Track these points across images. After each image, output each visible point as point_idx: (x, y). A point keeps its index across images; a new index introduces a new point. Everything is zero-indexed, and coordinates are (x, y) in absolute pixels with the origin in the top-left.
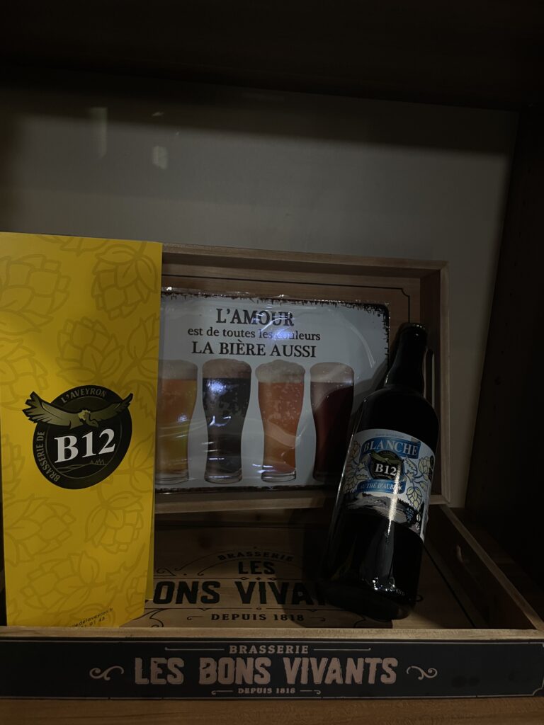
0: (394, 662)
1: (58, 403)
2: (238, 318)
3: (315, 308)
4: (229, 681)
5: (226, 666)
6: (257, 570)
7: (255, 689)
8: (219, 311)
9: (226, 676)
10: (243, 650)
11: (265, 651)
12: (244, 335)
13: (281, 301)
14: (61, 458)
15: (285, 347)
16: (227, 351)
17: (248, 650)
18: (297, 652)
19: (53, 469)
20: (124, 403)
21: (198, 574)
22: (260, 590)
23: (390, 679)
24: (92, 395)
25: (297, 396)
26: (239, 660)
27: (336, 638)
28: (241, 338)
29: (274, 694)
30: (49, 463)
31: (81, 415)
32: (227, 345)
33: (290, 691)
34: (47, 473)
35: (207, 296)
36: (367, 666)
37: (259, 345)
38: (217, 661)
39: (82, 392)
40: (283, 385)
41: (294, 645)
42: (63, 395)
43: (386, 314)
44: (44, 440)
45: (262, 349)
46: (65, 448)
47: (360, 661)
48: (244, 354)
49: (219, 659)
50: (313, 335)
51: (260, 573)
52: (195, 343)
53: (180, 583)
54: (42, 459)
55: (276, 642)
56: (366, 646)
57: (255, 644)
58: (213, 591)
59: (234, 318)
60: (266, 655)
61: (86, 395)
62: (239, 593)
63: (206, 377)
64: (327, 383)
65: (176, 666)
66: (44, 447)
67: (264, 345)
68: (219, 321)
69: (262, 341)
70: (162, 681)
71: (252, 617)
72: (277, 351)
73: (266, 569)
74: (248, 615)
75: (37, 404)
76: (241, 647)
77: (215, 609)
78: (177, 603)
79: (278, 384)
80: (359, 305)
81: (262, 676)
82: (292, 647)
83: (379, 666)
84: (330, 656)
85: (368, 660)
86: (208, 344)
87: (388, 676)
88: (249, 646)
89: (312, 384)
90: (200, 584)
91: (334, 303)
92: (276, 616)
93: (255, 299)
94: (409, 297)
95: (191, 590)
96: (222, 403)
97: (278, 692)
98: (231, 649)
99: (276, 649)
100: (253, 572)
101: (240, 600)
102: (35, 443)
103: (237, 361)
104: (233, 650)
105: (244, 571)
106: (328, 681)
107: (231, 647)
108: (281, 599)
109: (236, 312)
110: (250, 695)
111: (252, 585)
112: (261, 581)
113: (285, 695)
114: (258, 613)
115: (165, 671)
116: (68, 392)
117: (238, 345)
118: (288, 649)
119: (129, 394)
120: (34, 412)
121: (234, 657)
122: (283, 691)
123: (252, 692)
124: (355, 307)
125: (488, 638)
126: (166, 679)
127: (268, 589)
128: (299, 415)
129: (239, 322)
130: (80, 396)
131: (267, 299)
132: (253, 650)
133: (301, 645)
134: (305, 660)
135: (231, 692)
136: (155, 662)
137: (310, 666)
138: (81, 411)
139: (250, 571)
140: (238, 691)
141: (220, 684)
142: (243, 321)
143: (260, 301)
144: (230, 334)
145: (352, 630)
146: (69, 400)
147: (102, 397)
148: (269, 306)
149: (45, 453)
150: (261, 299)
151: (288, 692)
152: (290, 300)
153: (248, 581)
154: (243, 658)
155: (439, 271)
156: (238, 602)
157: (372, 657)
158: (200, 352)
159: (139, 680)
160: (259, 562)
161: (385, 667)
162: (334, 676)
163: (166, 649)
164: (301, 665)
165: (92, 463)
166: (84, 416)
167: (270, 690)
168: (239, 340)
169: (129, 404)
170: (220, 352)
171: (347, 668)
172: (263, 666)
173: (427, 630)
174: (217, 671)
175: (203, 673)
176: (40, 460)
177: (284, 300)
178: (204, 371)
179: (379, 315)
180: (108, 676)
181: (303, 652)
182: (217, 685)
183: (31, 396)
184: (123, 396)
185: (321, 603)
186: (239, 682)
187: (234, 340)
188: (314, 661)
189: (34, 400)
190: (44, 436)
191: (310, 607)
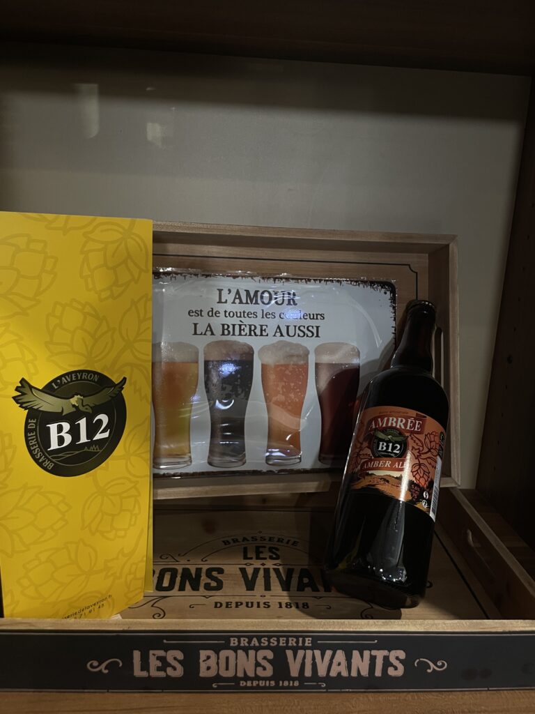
0: (402, 654)
1: (49, 389)
2: (240, 298)
3: (319, 286)
4: (230, 674)
5: (227, 658)
6: (261, 556)
7: (257, 682)
8: (220, 291)
9: (227, 669)
10: (244, 642)
11: (267, 643)
12: (246, 315)
13: (284, 280)
14: (54, 445)
15: (288, 327)
16: (229, 332)
17: (249, 642)
18: (300, 644)
19: (46, 457)
20: (117, 387)
21: (202, 560)
22: (264, 577)
23: (398, 671)
24: (84, 380)
25: (301, 377)
26: (240, 652)
27: (341, 630)
28: (242, 319)
29: (277, 686)
30: (41, 451)
31: (74, 401)
32: (228, 326)
33: (293, 683)
34: (40, 461)
35: (207, 276)
36: (373, 659)
37: (261, 326)
38: (217, 653)
39: (74, 377)
40: (286, 366)
41: (297, 637)
42: (54, 381)
43: (393, 291)
44: (36, 427)
45: (265, 330)
46: (58, 435)
47: (367, 653)
48: (246, 335)
49: (220, 651)
50: (317, 315)
51: (265, 559)
52: (195, 325)
53: (184, 569)
54: (35, 447)
55: (278, 634)
56: (372, 638)
57: (256, 637)
58: (216, 577)
59: (235, 298)
60: (268, 647)
61: (77, 380)
62: (242, 579)
63: (208, 359)
64: (333, 364)
65: (175, 659)
66: (36, 435)
67: (267, 326)
68: (220, 302)
69: (265, 321)
70: (162, 674)
71: (255, 605)
72: (281, 332)
73: (271, 554)
74: (252, 603)
75: (27, 390)
76: (242, 639)
77: (218, 596)
78: (179, 590)
79: (282, 366)
80: (364, 282)
81: (264, 669)
82: (295, 640)
83: (386, 659)
84: (334, 649)
85: (374, 653)
86: (209, 325)
87: (396, 668)
88: (250, 639)
89: (317, 365)
90: (204, 571)
91: (338, 281)
92: (280, 604)
93: (256, 279)
94: (417, 273)
95: (194, 576)
96: (224, 385)
97: (281, 685)
98: (232, 642)
99: (278, 641)
100: (258, 558)
101: (244, 587)
102: (27, 431)
103: (239, 342)
104: (234, 642)
105: (249, 556)
106: (333, 674)
107: (232, 639)
108: (286, 586)
109: (238, 292)
110: (252, 688)
111: (256, 571)
112: (265, 567)
113: (288, 687)
114: (262, 601)
115: (165, 664)
116: (60, 378)
117: (240, 326)
118: (290, 642)
119: (122, 378)
120: (25, 399)
121: (235, 649)
122: (286, 683)
123: (254, 684)
124: (361, 285)
125: (500, 630)
126: (165, 671)
127: (273, 575)
128: (304, 398)
129: (241, 302)
130: (72, 381)
131: (269, 278)
132: (255, 642)
133: (304, 637)
134: (309, 653)
135: (233, 685)
136: (154, 655)
137: (314, 658)
138: (73, 397)
139: (254, 557)
140: (239, 684)
141: (221, 677)
142: (244, 301)
143: (261, 280)
144: (231, 314)
145: (357, 621)
146: (60, 385)
147: (94, 382)
148: (271, 285)
149: (37, 440)
150: (263, 278)
151: (291, 684)
152: (292, 279)
153: (252, 567)
154: (243, 650)
155: (447, 246)
156: (242, 589)
157: (379, 650)
158: (201, 334)
159: (138, 672)
160: (265, 547)
161: (392, 659)
162: (340, 668)
163: (165, 641)
164: (304, 658)
165: (86, 449)
166: (77, 401)
167: (273, 683)
168: (241, 321)
169: (123, 388)
170: (221, 333)
171: (352, 661)
172: (265, 658)
173: (436, 621)
174: (218, 664)
175: (203, 666)
176: (32, 448)
177: (287, 279)
178: (205, 354)
179: (385, 293)
180: (106, 668)
181: (306, 644)
182: (218, 678)
183: (21, 382)
184: (116, 379)
185: (327, 589)
186: (240, 674)
187: (236, 321)
188: (318, 653)
189: (24, 386)
190: (35, 423)
191: (315, 594)
